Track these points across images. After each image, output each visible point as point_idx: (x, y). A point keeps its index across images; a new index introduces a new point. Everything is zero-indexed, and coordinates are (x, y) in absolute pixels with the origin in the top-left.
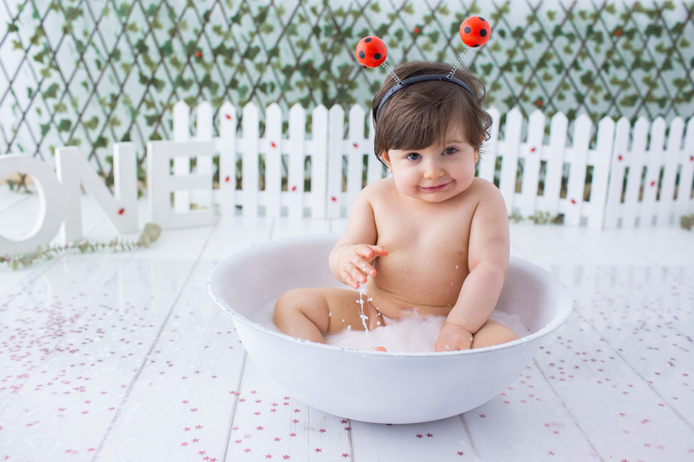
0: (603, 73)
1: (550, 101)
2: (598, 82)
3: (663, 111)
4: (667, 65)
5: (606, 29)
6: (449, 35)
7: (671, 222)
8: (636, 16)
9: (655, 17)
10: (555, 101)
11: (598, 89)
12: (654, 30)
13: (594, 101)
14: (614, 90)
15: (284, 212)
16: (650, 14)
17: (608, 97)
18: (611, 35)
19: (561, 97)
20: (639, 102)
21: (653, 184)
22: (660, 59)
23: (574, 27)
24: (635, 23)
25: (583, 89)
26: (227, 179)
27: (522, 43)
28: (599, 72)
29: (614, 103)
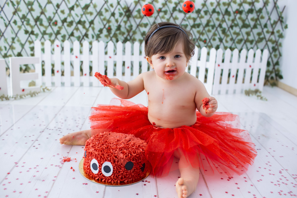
0: (230, 29)
1: (210, 41)
2: (228, 33)
3: (252, 46)
4: (255, 27)
5: (232, 10)
6: (172, 12)
7: (242, 92)
8: (244, 5)
9: (251, 5)
10: (212, 41)
11: (228, 36)
12: (251, 11)
13: (227, 42)
14: (234, 36)
15: (82, 85)
16: (250, 4)
17: (232, 39)
18: (234, 13)
19: (214, 40)
20: (243, 42)
21: (233, 76)
22: (252, 23)
23: (220, 9)
24: (243, 8)
25: (222, 36)
26: (58, 71)
27: (200, 15)
28: (229, 28)
29: (234, 42)
